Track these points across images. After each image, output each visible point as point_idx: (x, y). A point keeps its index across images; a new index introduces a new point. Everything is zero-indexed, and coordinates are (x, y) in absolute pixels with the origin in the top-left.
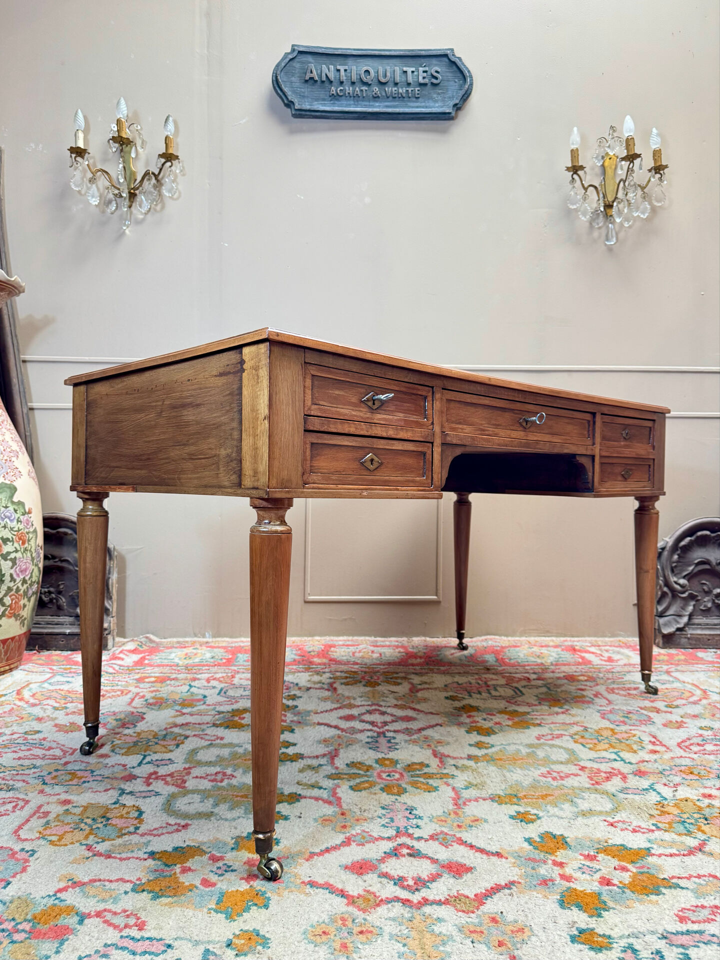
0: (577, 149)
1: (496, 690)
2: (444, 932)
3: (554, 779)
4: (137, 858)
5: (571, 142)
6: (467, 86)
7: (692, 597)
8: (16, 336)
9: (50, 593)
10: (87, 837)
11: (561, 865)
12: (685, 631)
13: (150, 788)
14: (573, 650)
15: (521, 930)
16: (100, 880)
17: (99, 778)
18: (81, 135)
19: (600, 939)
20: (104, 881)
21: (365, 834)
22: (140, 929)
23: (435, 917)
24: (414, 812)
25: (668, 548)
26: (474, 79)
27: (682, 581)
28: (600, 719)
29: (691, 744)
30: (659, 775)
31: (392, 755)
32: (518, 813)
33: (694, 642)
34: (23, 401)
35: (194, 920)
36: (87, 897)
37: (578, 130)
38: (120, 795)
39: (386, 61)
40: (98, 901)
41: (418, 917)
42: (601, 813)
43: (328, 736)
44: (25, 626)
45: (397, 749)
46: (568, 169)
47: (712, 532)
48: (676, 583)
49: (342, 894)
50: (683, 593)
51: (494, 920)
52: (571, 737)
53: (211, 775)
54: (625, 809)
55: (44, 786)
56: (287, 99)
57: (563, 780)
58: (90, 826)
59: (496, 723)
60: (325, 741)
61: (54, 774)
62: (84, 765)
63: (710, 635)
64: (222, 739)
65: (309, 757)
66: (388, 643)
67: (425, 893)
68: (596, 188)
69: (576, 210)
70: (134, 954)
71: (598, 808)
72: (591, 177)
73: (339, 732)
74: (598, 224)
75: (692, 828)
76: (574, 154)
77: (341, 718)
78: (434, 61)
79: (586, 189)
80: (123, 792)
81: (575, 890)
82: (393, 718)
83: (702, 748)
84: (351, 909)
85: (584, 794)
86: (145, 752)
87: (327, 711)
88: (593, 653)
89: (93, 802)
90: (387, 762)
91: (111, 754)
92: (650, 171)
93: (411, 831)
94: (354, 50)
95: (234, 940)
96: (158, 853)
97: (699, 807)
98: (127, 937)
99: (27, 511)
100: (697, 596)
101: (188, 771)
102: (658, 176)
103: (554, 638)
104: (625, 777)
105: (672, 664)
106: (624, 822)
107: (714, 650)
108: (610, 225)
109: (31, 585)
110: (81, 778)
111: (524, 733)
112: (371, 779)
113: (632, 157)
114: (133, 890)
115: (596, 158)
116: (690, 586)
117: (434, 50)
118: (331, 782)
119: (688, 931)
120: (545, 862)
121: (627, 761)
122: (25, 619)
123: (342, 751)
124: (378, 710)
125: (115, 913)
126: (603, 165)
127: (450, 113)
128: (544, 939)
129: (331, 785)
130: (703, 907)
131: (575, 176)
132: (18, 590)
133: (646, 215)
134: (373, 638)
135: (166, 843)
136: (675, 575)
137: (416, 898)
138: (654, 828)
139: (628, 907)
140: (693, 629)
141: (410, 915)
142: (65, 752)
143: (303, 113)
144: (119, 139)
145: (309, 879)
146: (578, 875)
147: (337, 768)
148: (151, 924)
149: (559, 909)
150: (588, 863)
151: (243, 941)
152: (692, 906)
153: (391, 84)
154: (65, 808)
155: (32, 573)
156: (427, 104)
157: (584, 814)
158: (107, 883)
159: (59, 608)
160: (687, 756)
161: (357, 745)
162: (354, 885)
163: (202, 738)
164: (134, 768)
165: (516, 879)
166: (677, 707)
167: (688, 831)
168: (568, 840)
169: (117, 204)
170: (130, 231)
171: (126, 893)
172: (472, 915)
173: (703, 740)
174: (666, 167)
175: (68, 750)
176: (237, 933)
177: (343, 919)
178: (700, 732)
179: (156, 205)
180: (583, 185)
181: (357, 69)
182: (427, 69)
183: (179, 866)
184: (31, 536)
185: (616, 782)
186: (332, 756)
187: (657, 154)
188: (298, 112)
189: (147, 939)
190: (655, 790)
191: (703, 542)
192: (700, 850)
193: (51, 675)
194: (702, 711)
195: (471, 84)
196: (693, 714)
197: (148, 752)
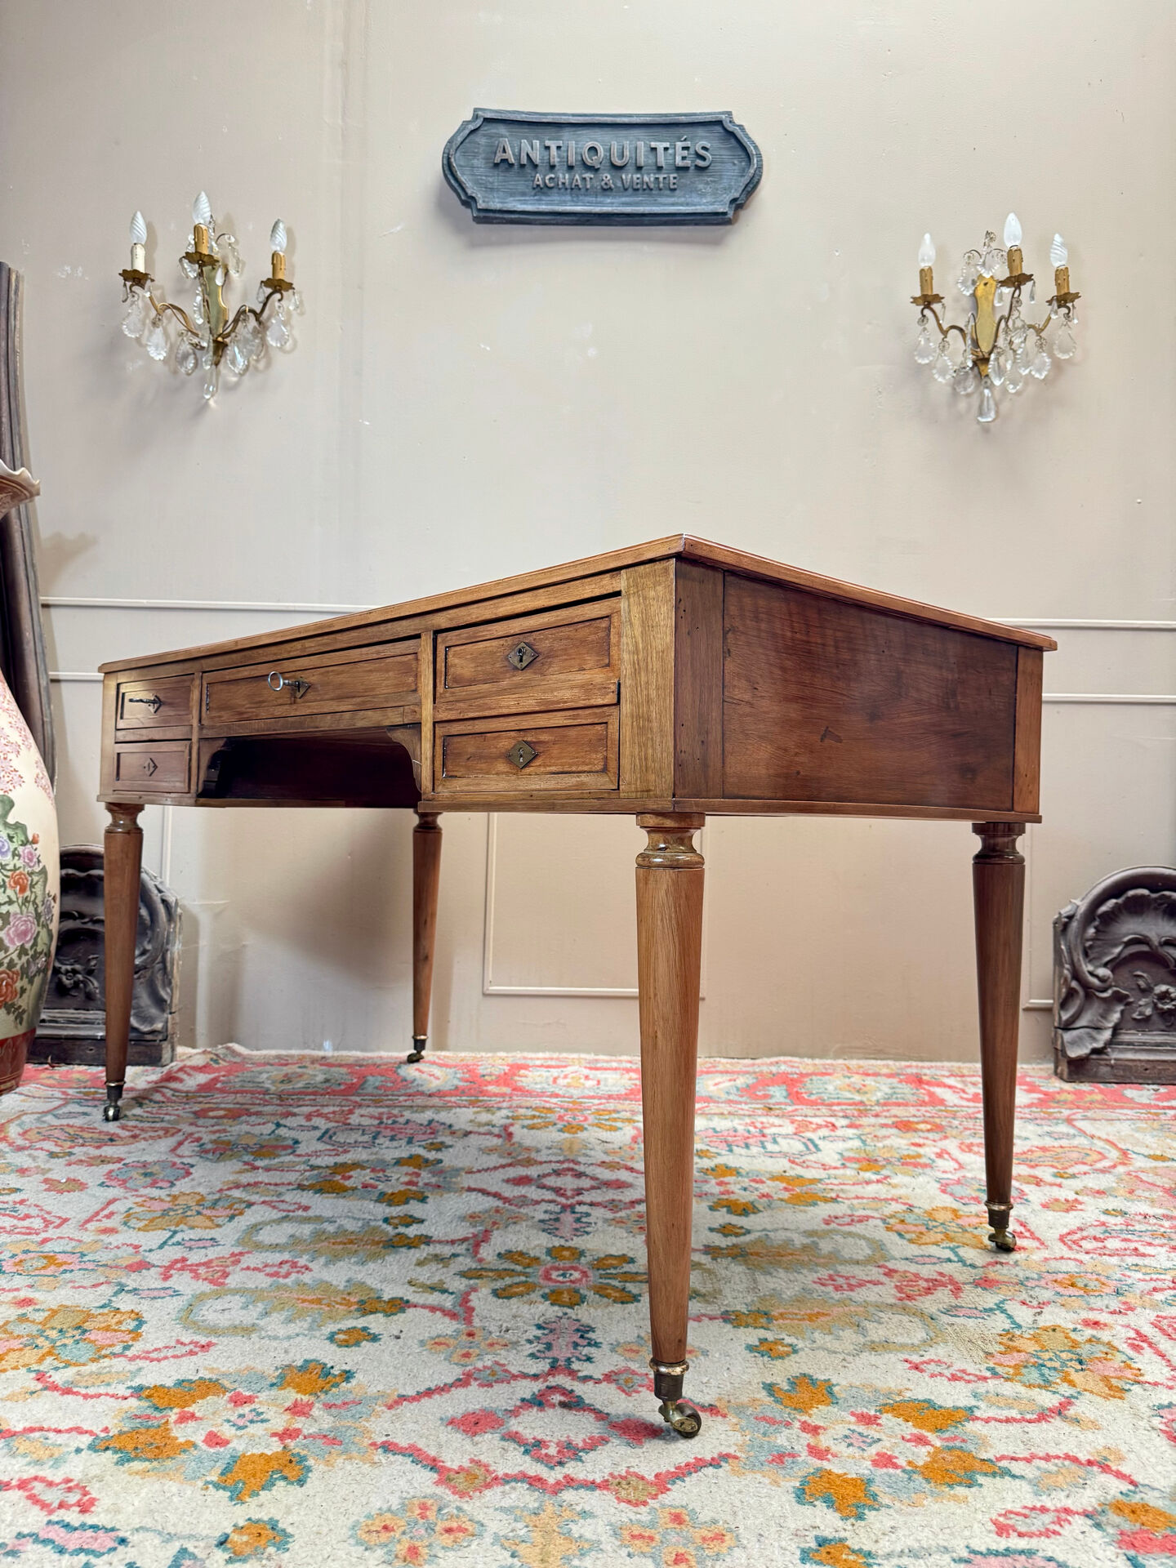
0: (930, 269)
1: (775, 1142)
2: (588, 1535)
3: (837, 1288)
4: (112, 1396)
5: (920, 257)
6: (752, 171)
7: (1118, 998)
8: (33, 565)
9: (75, 972)
10: (41, 1360)
11: (815, 1430)
12: (1106, 1054)
13: (167, 1284)
14: (918, 1081)
15: (720, 1537)
16: (41, 1429)
17: (91, 1266)
18: (140, 252)
19: (852, 1558)
20: (49, 1430)
21: (497, 1368)
22: (83, 1511)
23: (578, 1508)
24: (591, 1335)
25: (1078, 916)
26: (764, 158)
27: (1103, 972)
28: (938, 1192)
29: (1083, 1238)
30: (1017, 1288)
31: (577, 1242)
32: (763, 1341)
33: (1121, 1073)
34: (42, 668)
35: (175, 1499)
36: (13, 1456)
37: (932, 238)
38: (116, 1294)
39: (623, 132)
40: (29, 1464)
41: (550, 1509)
42: (903, 1346)
43: (479, 1208)
44: (24, 1023)
45: (588, 1233)
46: (915, 300)
47: (1152, 891)
48: (1091, 974)
49: (434, 1465)
50: (1104, 990)
51: (677, 1519)
52: (884, 1221)
53: (273, 1266)
54: (946, 1342)
56: (466, 193)
57: (852, 1290)
58: (54, 1341)
59: (763, 1196)
60: (473, 1218)
61: (22, 1256)
62: (74, 1243)
63: (1148, 1061)
64: (306, 1208)
65: (440, 1242)
66: (614, 1065)
67: (572, 1469)
68: (961, 330)
69: (930, 366)
70: (62, 1551)
71: (900, 1340)
72: (952, 312)
73: (500, 1203)
74: (965, 389)
75: (1055, 1377)
76: (925, 276)
77: (508, 1181)
78: (700, 131)
79: (945, 333)
80: (121, 1289)
81: (830, 1473)
82: (593, 1183)
83: (1100, 1245)
84: (441, 1490)
85: (881, 1314)
86: (177, 1225)
87: (487, 1170)
88: (950, 1087)
89: (68, 1303)
90: (566, 1253)
91: (121, 1228)
92: (1050, 302)
93: (575, 1366)
94: (573, 115)
95: (232, 1535)
96: (148, 1388)
97: (1074, 1341)
98: (57, 1523)
99: (30, 839)
100: (1127, 996)
101: (236, 1258)
102: (1064, 310)
103: (891, 1063)
104: (959, 1289)
105: (1078, 1107)
106: (939, 1362)
107: (1155, 1087)
108: (986, 392)
109: (35, 957)
110: (61, 1265)
111: (804, 1212)
112: (530, 1280)
113: (1017, 280)
114: (92, 1448)
115: (963, 283)
116: (1115, 980)
117: (701, 114)
118: (465, 1282)
119: (1007, 1550)
120: (788, 1425)
121: (969, 1263)
122: (24, 1011)
123: (495, 1233)
124: (572, 1170)
125: (50, 1484)
126: (974, 295)
127: (725, 214)
128: (755, 1553)
129: (462, 1287)
130: (1044, 1510)
131: (927, 312)
132: (11, 964)
133: (1045, 373)
134: (592, 1056)
135: (163, 1374)
136: (1090, 961)
137: (553, 1476)
138: (988, 1374)
139: (913, 1505)
140: (1121, 1051)
141: (536, 1505)
142: (47, 1223)
143: (491, 215)
144: (197, 257)
145: (385, 1439)
146: (841, 1448)
147: (481, 1260)
148: (105, 1501)
149: (794, 1504)
150: (861, 1428)
151: (245, 1538)
152: (1025, 1507)
153: (631, 168)
154: (21, 1311)
155: (36, 939)
156: (689, 200)
157: (873, 1347)
158: (51, 1435)
159: (89, 997)
160: (1072, 1256)
161: (524, 1224)
162: (456, 1451)
163: (274, 1207)
164: (150, 1251)
165: (731, 1451)
166: (1073, 1176)
167: (1047, 1381)
168: (836, 1389)
169: (196, 359)
170: (215, 402)
171: (78, 1451)
172: (642, 1509)
173: (1106, 1231)
174: (1077, 296)
175: (53, 1219)
176: (241, 1523)
177: (424, 1507)
178: (1103, 1218)
179: (257, 361)
180: (940, 326)
181: (576, 145)
182: (688, 144)
183: (176, 1410)
184: (36, 878)
185: (943, 1296)
186: (476, 1243)
187: (1061, 276)
188: (482, 214)
189: (91, 1527)
190: (1004, 1311)
191: (1136, 907)
192: (1060, 1414)
193: (61, 1102)
194: (1114, 1185)
195: (760, 168)
196: (1097, 1188)
197: (182, 1226)
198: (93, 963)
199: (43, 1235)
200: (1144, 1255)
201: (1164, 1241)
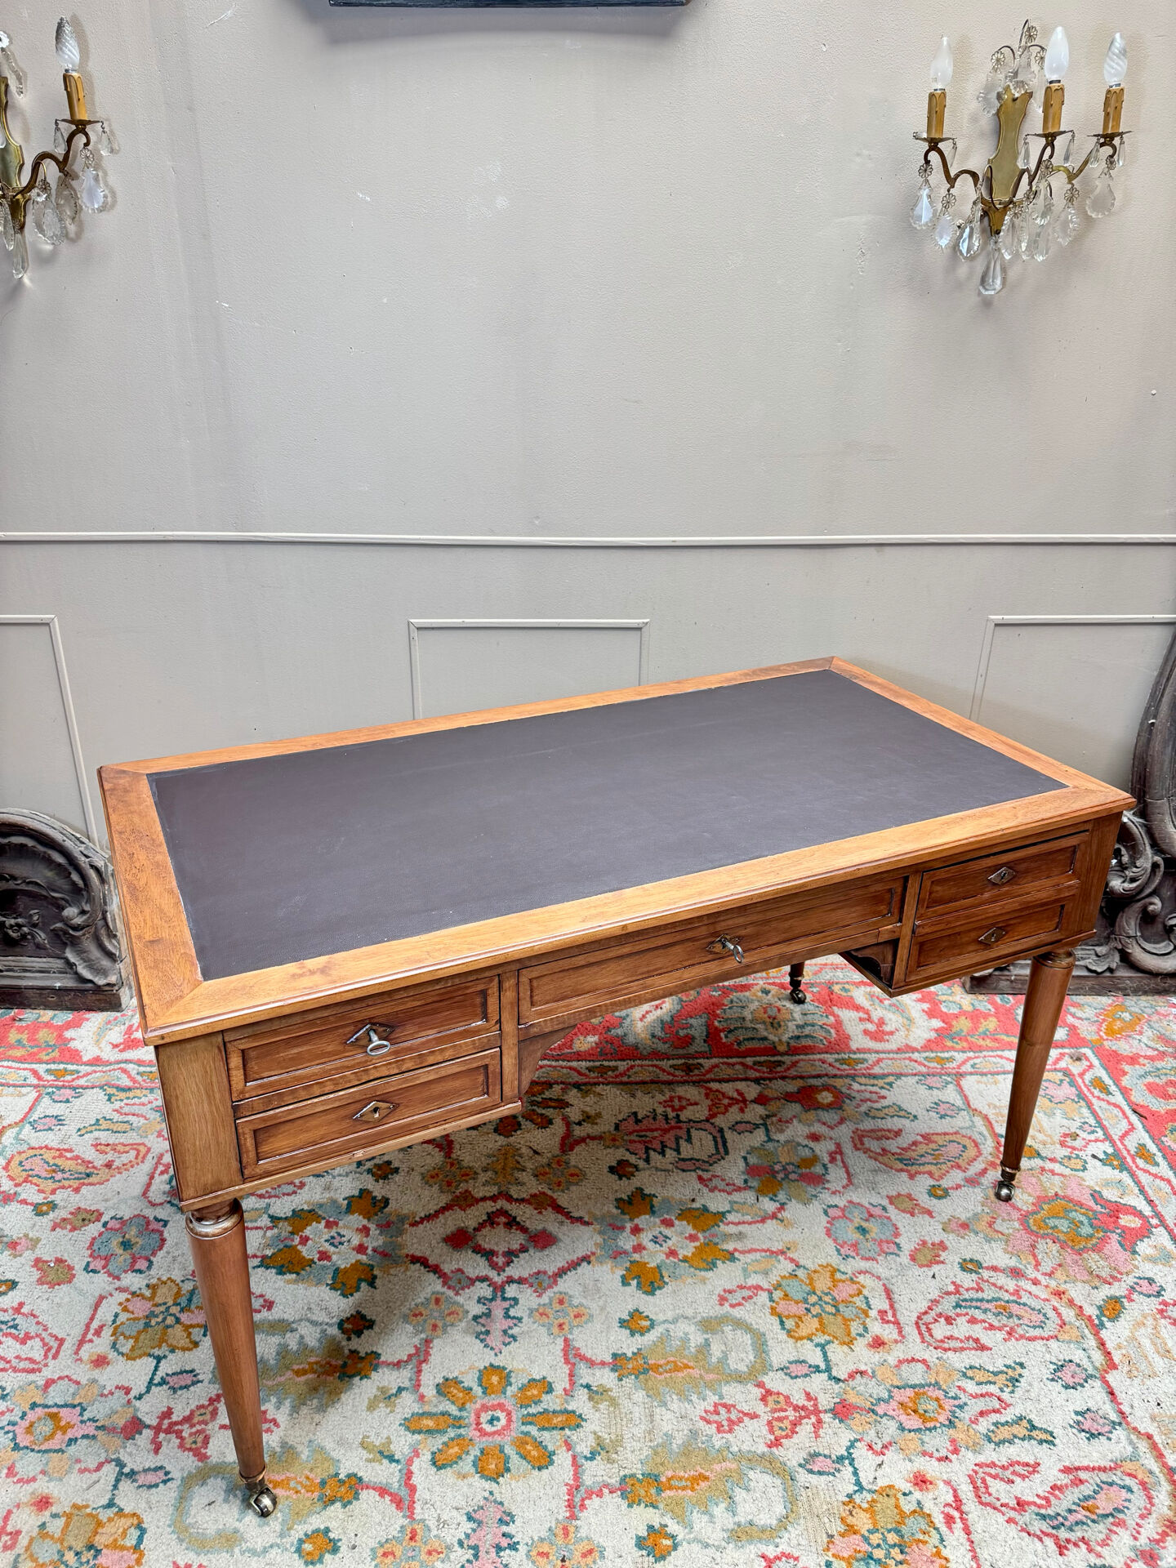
0: (943, 92)
1: (689, 1138)
3: (720, 1428)
5: (931, 75)
9: (19, 926)
13: (158, 1460)
17: (91, 1429)
24: (511, 1530)
28: (824, 1236)
29: (936, 1319)
30: (868, 1417)
31: (504, 1357)
32: (651, 1528)
38: (118, 1480)
42: (762, 1532)
43: (422, 1295)
45: (515, 1339)
46: (919, 139)
52: (770, 1292)
54: (798, 1520)
55: (16, 1455)
57: (731, 1431)
59: (672, 1253)
60: (416, 1314)
61: (32, 1416)
62: (73, 1387)
64: (271, 1305)
65: (388, 1363)
68: (974, 175)
71: (762, 1518)
72: (966, 153)
73: (439, 1286)
76: (936, 105)
77: (446, 1239)
79: (951, 181)
80: (121, 1471)
83: (949, 1331)
85: (751, 1474)
86: (160, 1347)
87: (428, 1218)
89: (79, 1501)
90: (495, 1379)
91: (112, 1355)
92: (1092, 139)
97: (901, 1512)
101: (213, 1407)
102: (1108, 150)
104: (820, 1421)
105: (970, 1048)
106: (788, 1556)
110: (66, 1428)
111: (704, 1281)
112: (464, 1432)
113: (1052, 131)
115: (985, 98)
118: (409, 1439)
121: (834, 1373)
123: (436, 1341)
124: (505, 1213)
126: (997, 115)
129: (407, 1450)
131: (932, 156)
142: (46, 1349)
147: (422, 1398)
154: (41, 1518)
157: (739, 1535)
159: (38, 946)
160: (923, 1355)
161: (460, 1324)
164: (140, 1397)
166: (946, 1193)
170: (30, 280)
173: (958, 1306)
174: (1127, 130)
175: (51, 1341)
178: (960, 1277)
180: (947, 173)
185: (805, 1436)
186: (418, 1364)
187: (1113, 101)
190: (851, 1462)
193: (34, 1095)
196: (963, 1218)
197: (165, 1348)
198: (36, 918)
199: (47, 1373)
200: (983, 1348)
201: (1004, 1320)
